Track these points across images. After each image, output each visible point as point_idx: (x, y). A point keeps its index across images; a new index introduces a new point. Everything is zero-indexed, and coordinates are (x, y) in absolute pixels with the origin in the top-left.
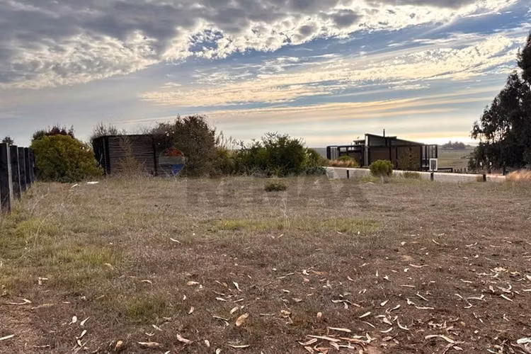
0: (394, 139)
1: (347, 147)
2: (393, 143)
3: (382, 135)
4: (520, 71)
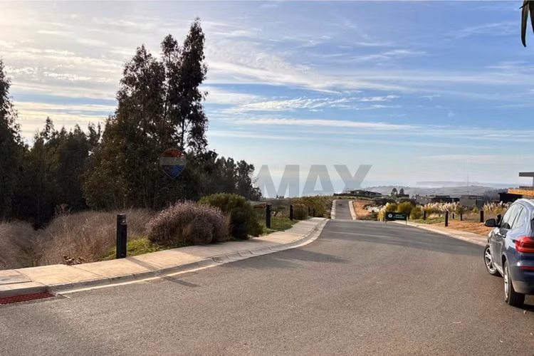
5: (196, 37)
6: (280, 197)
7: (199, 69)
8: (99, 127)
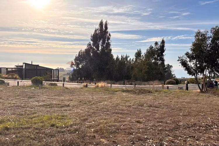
0: (38, 66)
1: (12, 68)
2: (38, 68)
3: (31, 64)
4: (92, 42)
5: (163, 42)
6: (183, 78)
7: (164, 49)
8: (124, 56)
